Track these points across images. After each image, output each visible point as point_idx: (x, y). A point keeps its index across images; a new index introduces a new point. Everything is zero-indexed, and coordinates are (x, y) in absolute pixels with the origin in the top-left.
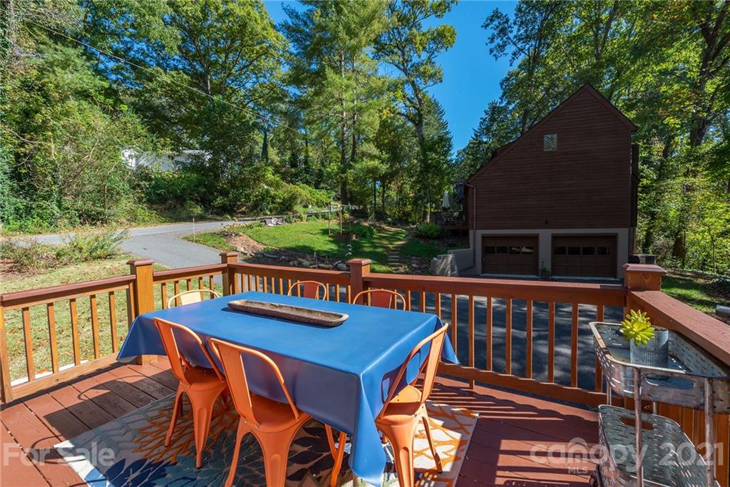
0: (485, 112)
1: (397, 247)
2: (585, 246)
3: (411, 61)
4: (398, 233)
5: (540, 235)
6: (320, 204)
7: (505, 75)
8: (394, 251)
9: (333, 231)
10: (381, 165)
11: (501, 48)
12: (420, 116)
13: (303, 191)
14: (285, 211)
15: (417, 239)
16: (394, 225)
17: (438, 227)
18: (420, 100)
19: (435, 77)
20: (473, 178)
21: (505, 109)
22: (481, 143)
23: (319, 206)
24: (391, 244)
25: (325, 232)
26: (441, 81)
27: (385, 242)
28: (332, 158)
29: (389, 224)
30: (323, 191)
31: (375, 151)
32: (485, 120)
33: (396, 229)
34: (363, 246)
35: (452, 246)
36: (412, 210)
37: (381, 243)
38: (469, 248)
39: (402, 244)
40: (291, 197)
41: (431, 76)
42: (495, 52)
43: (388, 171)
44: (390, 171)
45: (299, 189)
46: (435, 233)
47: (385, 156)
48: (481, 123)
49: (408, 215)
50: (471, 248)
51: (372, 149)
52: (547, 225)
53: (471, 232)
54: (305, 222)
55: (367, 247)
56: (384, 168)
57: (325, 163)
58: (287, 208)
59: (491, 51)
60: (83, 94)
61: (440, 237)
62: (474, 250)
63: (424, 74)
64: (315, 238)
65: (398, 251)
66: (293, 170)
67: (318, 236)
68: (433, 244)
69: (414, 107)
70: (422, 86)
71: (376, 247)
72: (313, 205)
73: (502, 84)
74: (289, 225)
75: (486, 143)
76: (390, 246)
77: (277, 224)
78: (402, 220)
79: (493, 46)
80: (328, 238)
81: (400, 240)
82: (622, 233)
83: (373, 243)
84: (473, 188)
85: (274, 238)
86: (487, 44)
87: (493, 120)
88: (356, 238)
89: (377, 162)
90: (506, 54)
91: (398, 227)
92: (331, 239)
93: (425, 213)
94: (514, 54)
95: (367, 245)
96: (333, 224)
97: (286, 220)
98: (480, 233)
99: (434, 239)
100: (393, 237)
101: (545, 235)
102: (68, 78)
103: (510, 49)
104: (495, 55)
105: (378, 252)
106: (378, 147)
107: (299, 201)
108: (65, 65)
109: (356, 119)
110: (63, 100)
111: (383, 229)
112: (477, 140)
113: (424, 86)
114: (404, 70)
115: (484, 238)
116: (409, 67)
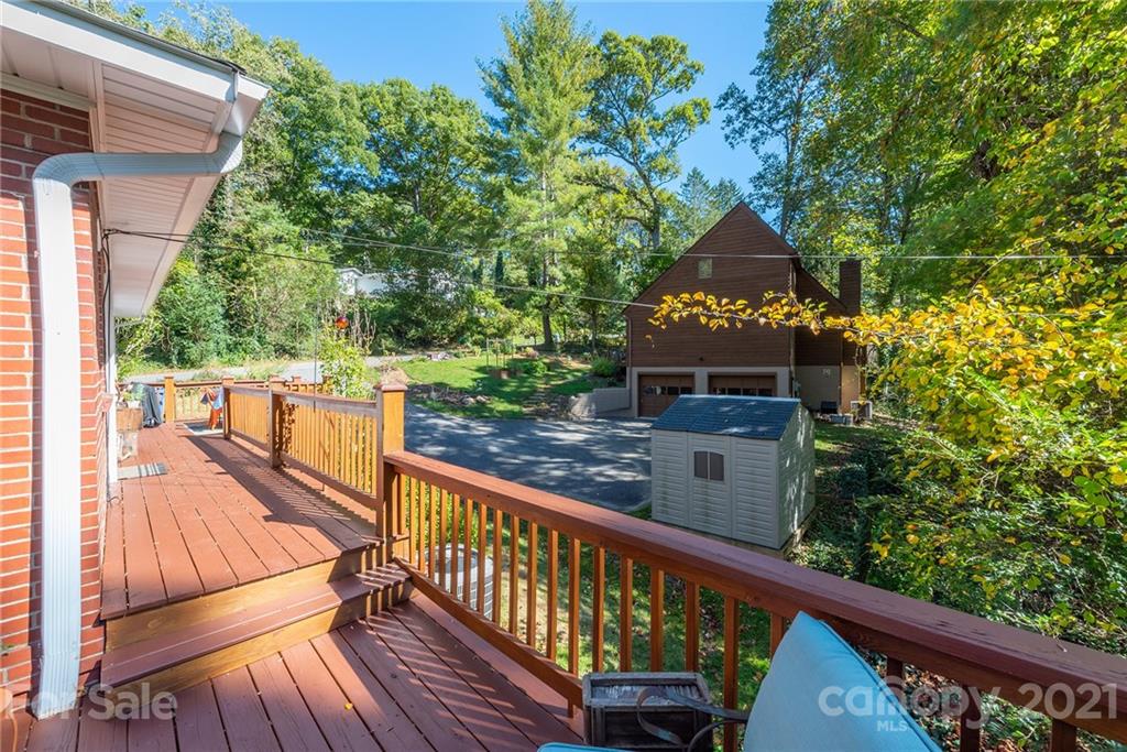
3: (644, 151)
5: (696, 375)
9: (491, 367)
12: (656, 219)
19: (669, 171)
25: (481, 369)
38: (625, 387)
41: (666, 170)
42: (731, 139)
50: (628, 387)
52: (702, 362)
53: (628, 369)
59: (727, 137)
60: (279, 240)
62: (630, 390)
77: (444, 359)
82: (781, 370)
84: (628, 320)
88: (509, 376)
90: (745, 141)
97: (455, 355)
98: (636, 370)
101: (701, 374)
102: (266, 229)
104: (731, 143)
108: (265, 218)
110: (264, 246)
113: (659, 182)
114: (635, 164)
115: (640, 376)
116: (642, 159)
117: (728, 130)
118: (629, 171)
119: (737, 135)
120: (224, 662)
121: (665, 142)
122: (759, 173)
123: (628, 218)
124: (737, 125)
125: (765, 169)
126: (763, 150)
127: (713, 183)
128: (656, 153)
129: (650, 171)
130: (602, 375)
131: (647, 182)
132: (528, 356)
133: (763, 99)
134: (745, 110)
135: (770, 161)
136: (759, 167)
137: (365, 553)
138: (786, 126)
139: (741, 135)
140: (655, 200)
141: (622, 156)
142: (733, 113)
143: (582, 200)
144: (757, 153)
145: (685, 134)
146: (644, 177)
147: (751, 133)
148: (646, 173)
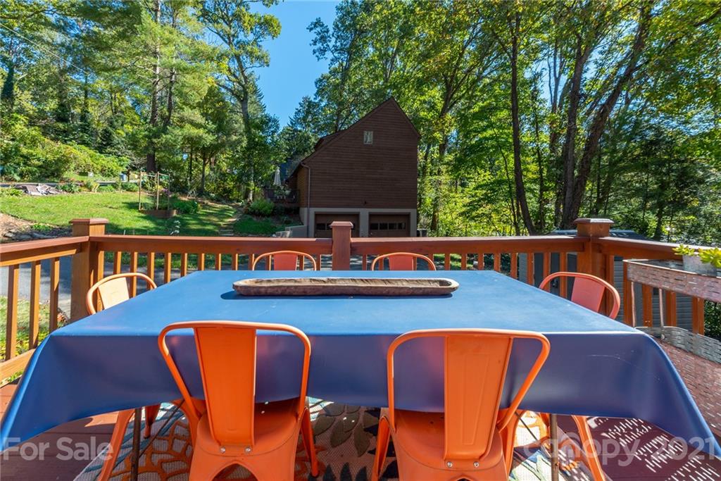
0: (300, 104)
1: (229, 224)
2: (382, 222)
4: (225, 210)
5: (360, 214)
6: (106, 172)
7: (319, 76)
8: (226, 228)
9: (144, 205)
10: (207, 135)
11: (323, 51)
12: (246, 93)
13: (80, 153)
14: (48, 177)
15: (249, 217)
16: (218, 201)
17: (272, 204)
18: (246, 78)
19: (262, 60)
20: (307, 160)
21: (318, 105)
22: (296, 130)
23: (104, 175)
24: (221, 221)
25: (132, 206)
26: (268, 66)
27: (215, 219)
28: (125, 119)
29: (212, 200)
30: (112, 157)
31: (201, 120)
32: (299, 111)
33: (221, 205)
34: (189, 224)
35: (288, 223)
36: (233, 187)
37: (209, 220)
38: (303, 224)
39: (233, 222)
40: (59, 160)
41: (258, 58)
42: (317, 53)
43: (212, 142)
44: (216, 143)
45: (74, 151)
46: (269, 211)
47: (212, 126)
48: (296, 113)
49: (230, 191)
50: (305, 225)
51: (197, 116)
52: (365, 205)
53: (305, 209)
54: (95, 192)
55: (193, 224)
56: (209, 139)
57: (115, 123)
58: (53, 174)
61: (275, 213)
62: (308, 227)
63: (251, 54)
64: (116, 212)
65: (230, 228)
66: (61, 125)
67: (121, 211)
68: (268, 221)
69: (239, 83)
70: (247, 65)
71: (205, 224)
72: (95, 173)
73: (316, 83)
74: (71, 195)
75: (300, 131)
76: (221, 223)
77: (47, 193)
78: (224, 196)
79: (316, 47)
80: (137, 214)
81: (229, 217)
82: (412, 212)
83: (199, 219)
84: (307, 168)
85: (47, 212)
86: (310, 45)
87: (308, 112)
88: (178, 213)
89: (201, 132)
90: (326, 59)
91: (223, 204)
92: (143, 215)
93: (248, 191)
94: (332, 60)
95: (194, 222)
96: (142, 197)
97: (64, 189)
98: (313, 210)
99: (268, 216)
100: (222, 214)
101: (364, 214)
103: (329, 55)
104: (317, 56)
105: (209, 230)
106: (204, 115)
107: (73, 166)
109: (173, 79)
111: (207, 204)
112: (292, 127)
113: (250, 65)
114: (230, 44)
115: (316, 215)
116: (235, 42)
141: (218, 33)
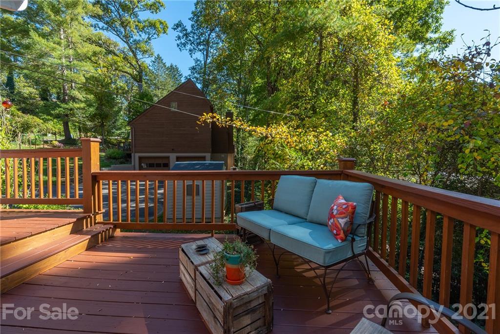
3: (132, 37)
19: (148, 53)
20: (132, 122)
38: (131, 164)
45: (38, 120)
50: (133, 164)
52: (173, 151)
53: (133, 155)
59: (178, 45)
82: (208, 155)
84: (132, 128)
90: (187, 50)
98: (137, 155)
101: (173, 156)
104: (180, 49)
113: (142, 57)
114: (127, 43)
115: (140, 158)
116: (131, 41)
117: (178, 42)
118: (122, 45)
119: (183, 46)
120: (45, 265)
121: (144, 36)
122: (193, 67)
123: (122, 71)
124: (183, 41)
125: (196, 66)
126: (194, 56)
127: (168, 65)
128: (139, 40)
129: (136, 49)
130: (115, 158)
131: (135, 55)
132: (54, 146)
133: (194, 33)
134: (187, 35)
135: (199, 62)
136: (193, 64)
137: (85, 220)
138: (203, 49)
139: (184, 47)
140: (140, 66)
141: (118, 35)
142: (181, 35)
143: (95, 54)
144: (191, 57)
145: (155, 36)
146: (133, 52)
147: (189, 47)
148: (134, 50)
